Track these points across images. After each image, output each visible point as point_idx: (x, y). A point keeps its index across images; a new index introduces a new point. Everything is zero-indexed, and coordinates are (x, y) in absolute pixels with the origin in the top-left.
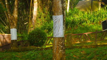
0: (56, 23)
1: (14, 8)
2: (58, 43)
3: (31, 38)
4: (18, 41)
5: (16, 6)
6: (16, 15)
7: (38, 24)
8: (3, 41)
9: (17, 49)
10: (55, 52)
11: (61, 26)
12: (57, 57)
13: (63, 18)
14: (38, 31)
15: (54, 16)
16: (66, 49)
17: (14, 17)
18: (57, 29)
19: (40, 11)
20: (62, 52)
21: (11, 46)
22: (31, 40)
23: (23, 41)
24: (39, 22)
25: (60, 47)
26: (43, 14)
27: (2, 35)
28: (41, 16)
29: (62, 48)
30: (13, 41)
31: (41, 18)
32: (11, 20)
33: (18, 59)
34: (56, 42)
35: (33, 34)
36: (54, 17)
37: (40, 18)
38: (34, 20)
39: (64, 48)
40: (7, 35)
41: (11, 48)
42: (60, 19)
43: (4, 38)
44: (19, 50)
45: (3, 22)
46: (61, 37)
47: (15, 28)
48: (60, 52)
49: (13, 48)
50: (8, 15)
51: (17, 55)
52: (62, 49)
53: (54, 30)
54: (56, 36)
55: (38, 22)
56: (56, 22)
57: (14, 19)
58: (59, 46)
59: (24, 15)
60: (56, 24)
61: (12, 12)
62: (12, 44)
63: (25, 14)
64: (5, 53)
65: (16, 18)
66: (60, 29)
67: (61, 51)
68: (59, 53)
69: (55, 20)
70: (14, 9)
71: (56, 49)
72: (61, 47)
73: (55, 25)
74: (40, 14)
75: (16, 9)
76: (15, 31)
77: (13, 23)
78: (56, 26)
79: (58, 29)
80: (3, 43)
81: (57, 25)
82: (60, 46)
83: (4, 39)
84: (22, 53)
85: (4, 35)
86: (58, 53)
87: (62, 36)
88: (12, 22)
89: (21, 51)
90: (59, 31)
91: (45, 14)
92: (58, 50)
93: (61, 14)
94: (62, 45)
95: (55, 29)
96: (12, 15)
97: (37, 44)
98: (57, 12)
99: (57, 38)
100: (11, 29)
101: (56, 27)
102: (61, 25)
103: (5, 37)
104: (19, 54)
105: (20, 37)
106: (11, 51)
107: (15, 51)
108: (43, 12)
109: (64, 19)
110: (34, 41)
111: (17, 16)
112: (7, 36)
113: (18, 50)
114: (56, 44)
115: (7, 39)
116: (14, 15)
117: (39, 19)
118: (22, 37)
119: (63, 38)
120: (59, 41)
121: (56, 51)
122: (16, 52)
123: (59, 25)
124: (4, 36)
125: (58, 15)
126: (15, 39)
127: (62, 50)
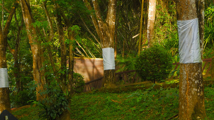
0: (185, 35)
1: (108, 8)
2: (190, 75)
3: (141, 65)
4: (118, 71)
5: (113, 4)
6: (112, 22)
7: (159, 37)
8: (93, 72)
9: (116, 87)
10: (183, 92)
11: (194, 41)
12: (188, 103)
13: (200, 25)
14: (155, 51)
15: (180, 21)
16: (211, 86)
17: (108, 25)
18: (187, 46)
19: (163, 12)
20: (198, 92)
21: (105, 82)
22: (142, 70)
23: (129, 72)
24: (161, 33)
25: (193, 83)
26: (168, 16)
27: (91, 61)
28: (164, 20)
29: (198, 84)
30: (107, 72)
31: (166, 25)
32: (103, 31)
33: (116, 106)
34: (185, 73)
35: (146, 58)
36: (180, 23)
37: (163, 24)
38: (150, 30)
39: (201, 85)
40: (99, 61)
41: (104, 86)
42: (193, 27)
43: (94, 67)
44: (119, 89)
45: (92, 34)
46: (195, 62)
47: (110, 47)
48: (193, 93)
49: (109, 86)
50: (97, 21)
51: (116, 99)
52: (198, 86)
53: (181, 49)
54: (184, 61)
55: (158, 33)
56: (185, 32)
57: (109, 29)
58: (191, 80)
59: (133, 19)
60: (184, 37)
61: (105, 16)
62: (106, 77)
63: (135, 17)
64: (92, 96)
65: (113, 28)
66: (192, 48)
67: (196, 90)
68: (192, 95)
69: (182, 30)
70: (108, 10)
71: (186, 86)
72: (196, 82)
73: (182, 39)
74: (162, 17)
75: (112, 11)
76: (111, 52)
77: (107, 36)
78: (185, 41)
79: (189, 46)
80: (92, 76)
81: (186, 39)
82: (194, 80)
83: (93, 69)
84: (125, 94)
85: (94, 60)
86: (189, 95)
87: (198, 62)
88: (105, 35)
89: (122, 91)
90: (190, 50)
91: (173, 16)
92: (190, 88)
93: (193, 18)
94: (197, 78)
95: (182, 47)
96: (105, 22)
97: (154, 76)
98: (185, 13)
99: (187, 64)
100: (103, 49)
101: (184, 43)
102: (195, 38)
103: (96, 64)
104: (119, 96)
105: (124, 63)
106: (104, 92)
107: (111, 91)
108: (169, 12)
109: (202, 26)
110: (147, 71)
111: (114, 23)
112: (99, 63)
113: (117, 89)
114: (185, 78)
115: (99, 69)
116: (108, 21)
117: (161, 27)
118: (127, 64)
119: (200, 64)
120: (192, 70)
121: (186, 91)
122: (113, 93)
123: (191, 38)
124: (93, 62)
125: (188, 19)
126: (111, 69)
127: (198, 88)
